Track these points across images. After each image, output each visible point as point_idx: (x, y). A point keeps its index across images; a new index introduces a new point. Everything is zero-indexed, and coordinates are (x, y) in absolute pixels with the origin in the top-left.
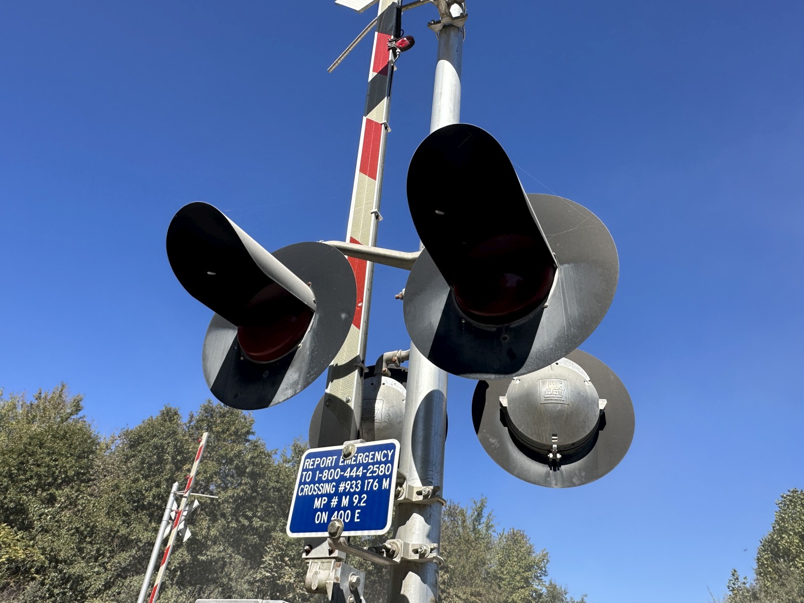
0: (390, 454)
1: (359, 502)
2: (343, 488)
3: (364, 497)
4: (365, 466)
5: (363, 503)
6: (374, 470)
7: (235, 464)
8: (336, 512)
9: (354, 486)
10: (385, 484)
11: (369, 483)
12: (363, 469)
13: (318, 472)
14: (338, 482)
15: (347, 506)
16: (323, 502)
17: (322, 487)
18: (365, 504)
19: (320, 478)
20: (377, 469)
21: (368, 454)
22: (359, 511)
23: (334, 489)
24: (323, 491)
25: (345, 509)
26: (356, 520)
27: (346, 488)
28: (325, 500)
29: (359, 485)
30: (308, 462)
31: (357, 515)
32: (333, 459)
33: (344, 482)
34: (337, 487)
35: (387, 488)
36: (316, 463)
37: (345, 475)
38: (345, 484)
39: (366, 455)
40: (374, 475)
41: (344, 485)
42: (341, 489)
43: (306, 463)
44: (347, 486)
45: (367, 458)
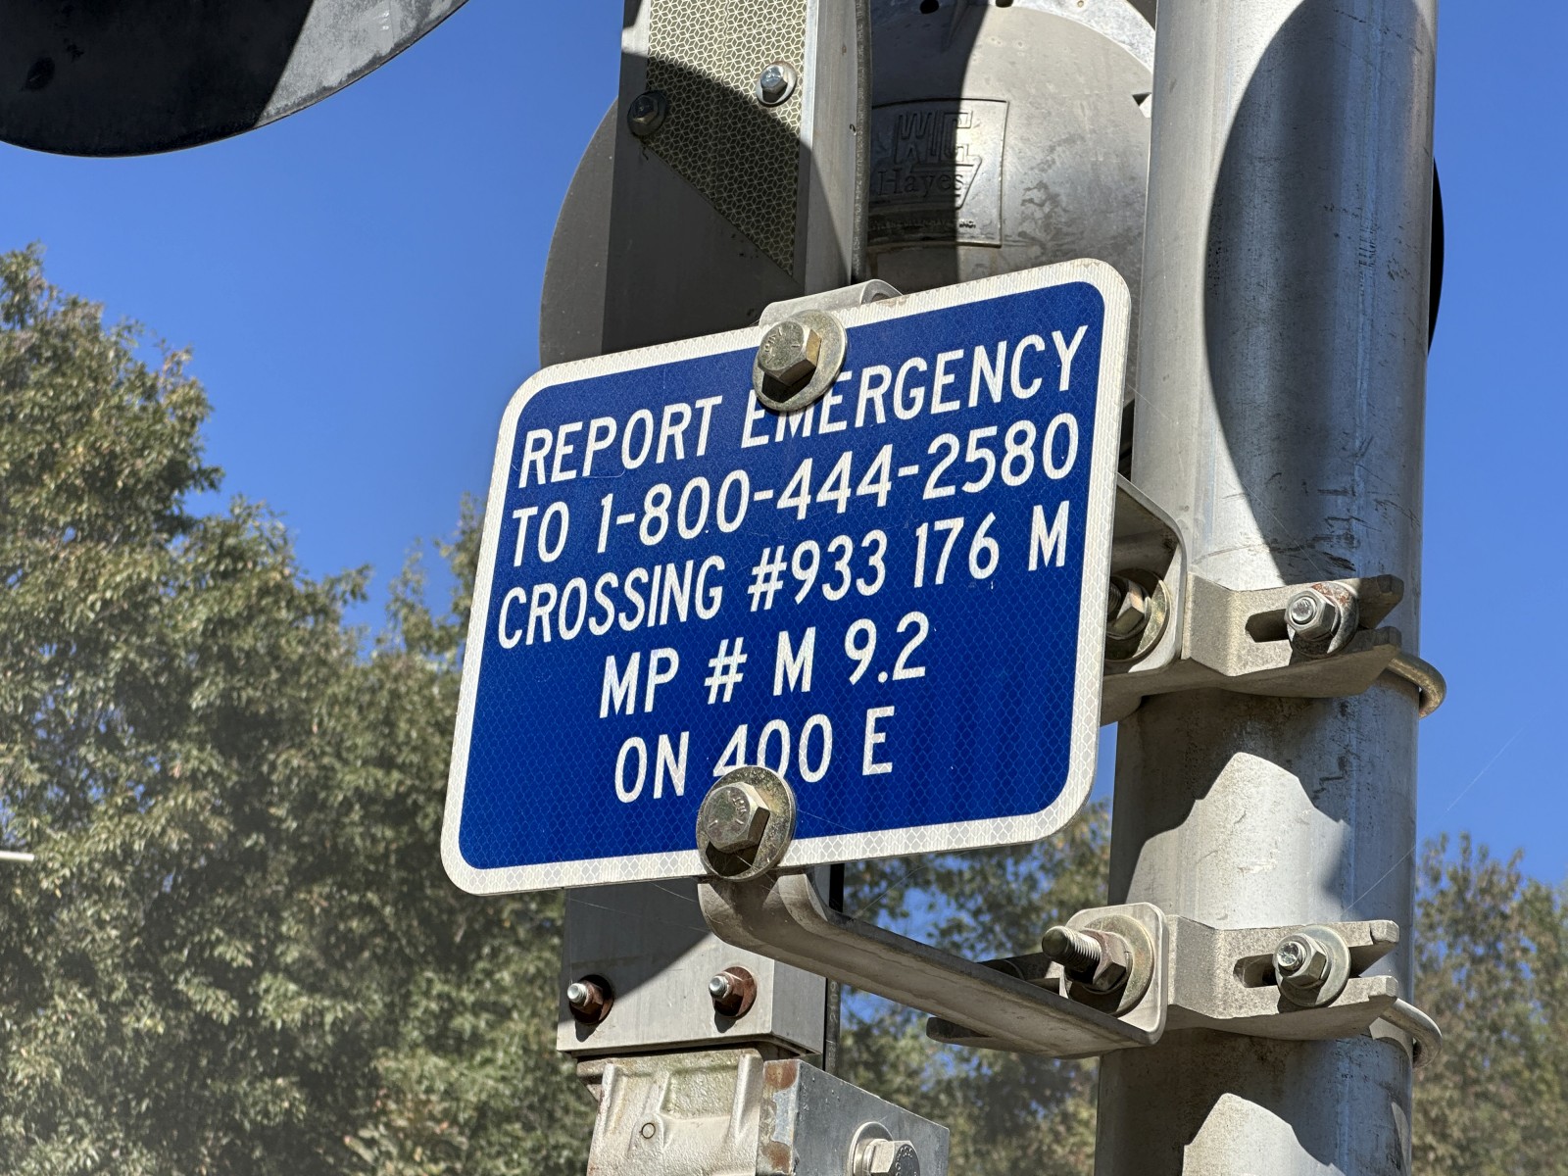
0: (1067, 355)
1: (884, 658)
2: (776, 585)
3: (914, 628)
4: (912, 440)
5: (909, 664)
6: (972, 455)
7: (114, 669)
8: (741, 734)
9: (842, 566)
10: (1046, 538)
11: (937, 540)
12: (897, 462)
13: (607, 502)
14: (742, 551)
15: (806, 687)
16: (654, 679)
17: (644, 589)
18: (920, 672)
19: (625, 537)
20: (988, 455)
21: (921, 364)
22: (889, 711)
23: (717, 593)
24: (655, 615)
25: (795, 708)
26: (869, 768)
27: (791, 584)
28: (664, 666)
29: (876, 561)
30: (539, 444)
31: (872, 738)
32: (697, 414)
33: (780, 549)
34: (736, 581)
35: (1060, 562)
36: (593, 446)
37: (784, 502)
38: (788, 558)
39: (913, 370)
40: (970, 488)
41: (780, 566)
42: (764, 588)
43: (529, 455)
44: (798, 573)
45: (918, 393)
